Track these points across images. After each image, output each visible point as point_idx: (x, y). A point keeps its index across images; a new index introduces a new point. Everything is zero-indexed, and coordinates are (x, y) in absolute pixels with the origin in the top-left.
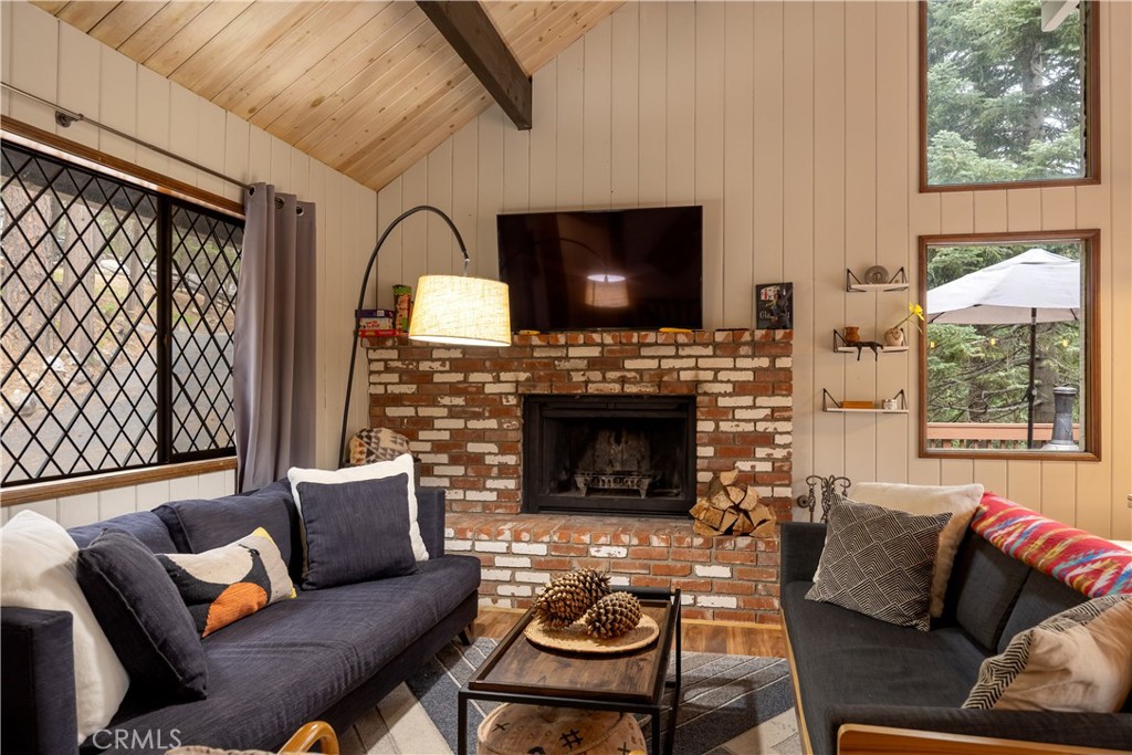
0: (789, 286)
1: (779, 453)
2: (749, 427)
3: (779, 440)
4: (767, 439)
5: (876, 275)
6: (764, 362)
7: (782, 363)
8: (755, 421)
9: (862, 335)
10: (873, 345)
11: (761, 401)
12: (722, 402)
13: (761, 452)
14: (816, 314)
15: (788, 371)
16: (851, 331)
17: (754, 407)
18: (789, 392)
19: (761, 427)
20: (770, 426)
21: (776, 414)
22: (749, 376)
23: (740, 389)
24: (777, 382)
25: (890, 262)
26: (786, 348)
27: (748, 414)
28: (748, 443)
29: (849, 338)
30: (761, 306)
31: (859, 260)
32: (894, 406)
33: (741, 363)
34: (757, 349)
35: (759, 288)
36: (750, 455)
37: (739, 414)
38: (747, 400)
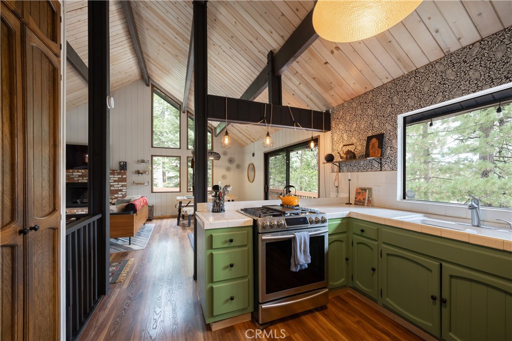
0: (126, 162)
1: (123, 193)
2: (117, 188)
3: (123, 190)
4: (121, 191)
5: (143, 161)
6: (120, 176)
7: (124, 176)
8: (118, 187)
9: (141, 172)
10: (142, 174)
11: (119, 183)
12: (111, 184)
13: (120, 193)
14: (131, 168)
15: (125, 178)
16: (138, 171)
17: (118, 185)
18: (126, 182)
19: (119, 188)
20: (122, 188)
21: (122, 186)
22: (117, 179)
23: (115, 181)
24: (124, 180)
25: (146, 160)
26: (125, 174)
27: (117, 186)
28: (117, 191)
29: (138, 172)
30: (120, 166)
31: (140, 158)
32: (146, 184)
33: (115, 176)
34: (119, 174)
35: (120, 162)
36: (117, 193)
37: (115, 186)
38: (117, 183)
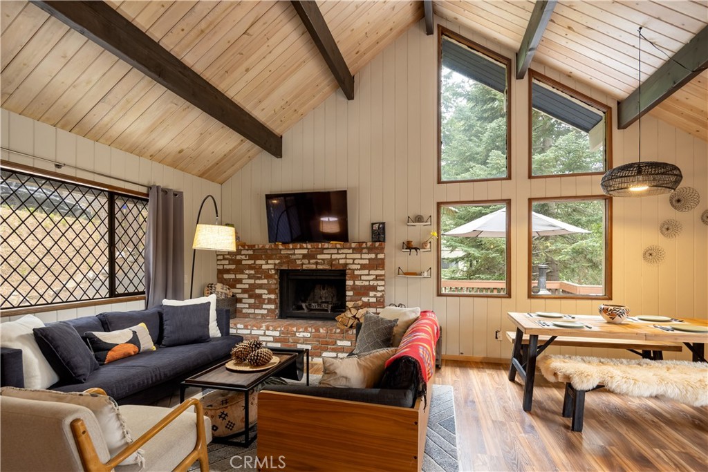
0: (384, 223)
1: (379, 294)
2: (367, 283)
3: (379, 288)
4: (374, 288)
5: (419, 219)
6: (373, 256)
7: (381, 256)
8: (369, 281)
9: (414, 244)
10: (416, 249)
11: (372, 272)
12: (356, 273)
13: (372, 294)
14: (395, 235)
15: (383, 260)
16: (409, 242)
17: (369, 275)
18: (383, 269)
19: (372, 283)
20: (375, 283)
21: (377, 278)
22: (366, 262)
23: (363, 267)
24: (378, 264)
25: (425, 214)
26: (381, 250)
27: (367, 278)
28: (366, 290)
29: (409, 246)
30: (373, 231)
31: (412, 213)
32: (426, 274)
33: (364, 256)
34: (370, 250)
35: (373, 224)
36: (367, 295)
37: (363, 278)
38: (366, 272)
